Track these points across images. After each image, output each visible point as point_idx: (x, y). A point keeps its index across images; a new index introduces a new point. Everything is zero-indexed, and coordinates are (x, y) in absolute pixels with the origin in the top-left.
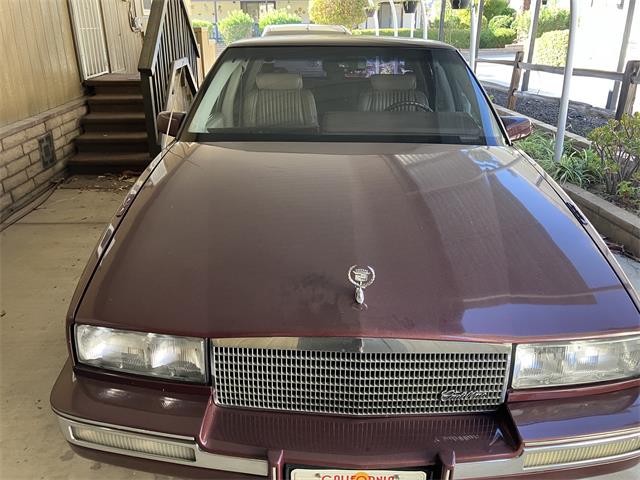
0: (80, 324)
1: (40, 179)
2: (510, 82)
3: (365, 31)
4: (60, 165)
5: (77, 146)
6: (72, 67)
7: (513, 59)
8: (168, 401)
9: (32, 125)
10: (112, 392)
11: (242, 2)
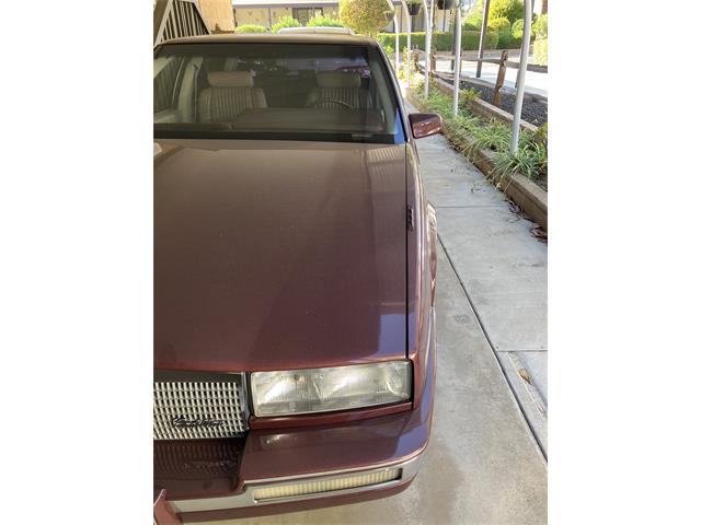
2: (496, 78)
7: (500, 58)
11: (294, 9)
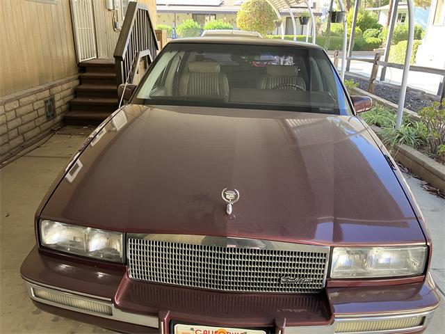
0: (44, 219)
1: (44, 127)
2: (371, 73)
3: (276, 36)
4: (59, 118)
5: (71, 106)
6: (71, 53)
7: (373, 58)
8: (101, 275)
9: (41, 91)
10: (63, 266)
11: (193, 14)
